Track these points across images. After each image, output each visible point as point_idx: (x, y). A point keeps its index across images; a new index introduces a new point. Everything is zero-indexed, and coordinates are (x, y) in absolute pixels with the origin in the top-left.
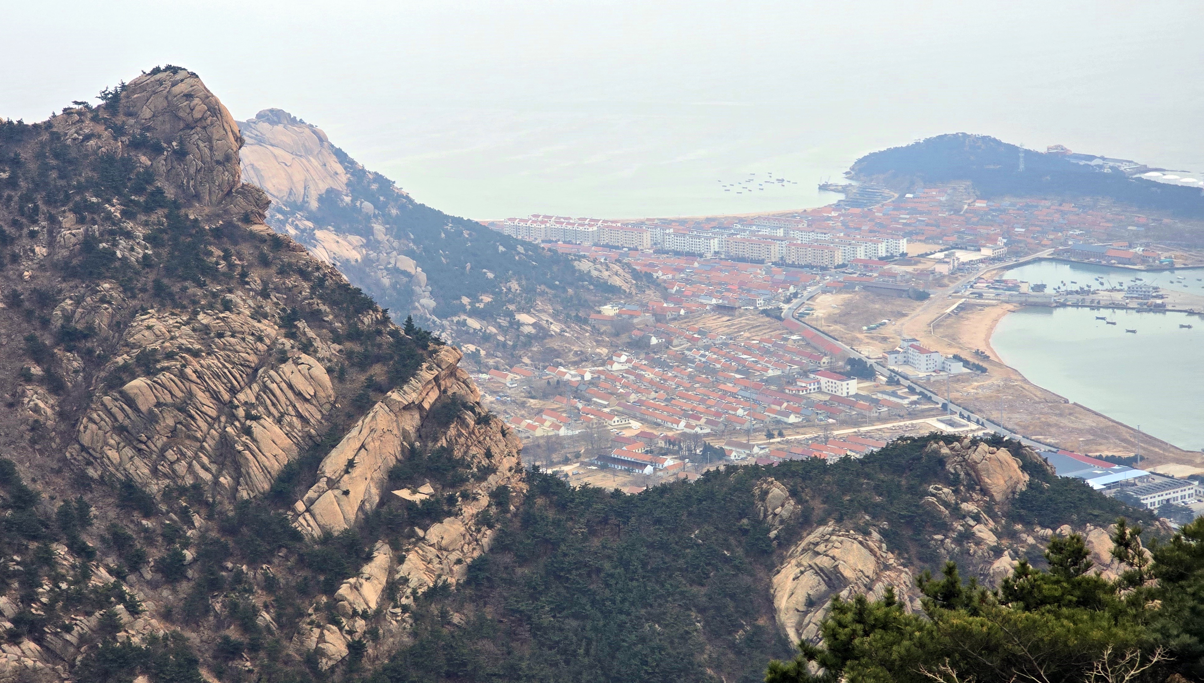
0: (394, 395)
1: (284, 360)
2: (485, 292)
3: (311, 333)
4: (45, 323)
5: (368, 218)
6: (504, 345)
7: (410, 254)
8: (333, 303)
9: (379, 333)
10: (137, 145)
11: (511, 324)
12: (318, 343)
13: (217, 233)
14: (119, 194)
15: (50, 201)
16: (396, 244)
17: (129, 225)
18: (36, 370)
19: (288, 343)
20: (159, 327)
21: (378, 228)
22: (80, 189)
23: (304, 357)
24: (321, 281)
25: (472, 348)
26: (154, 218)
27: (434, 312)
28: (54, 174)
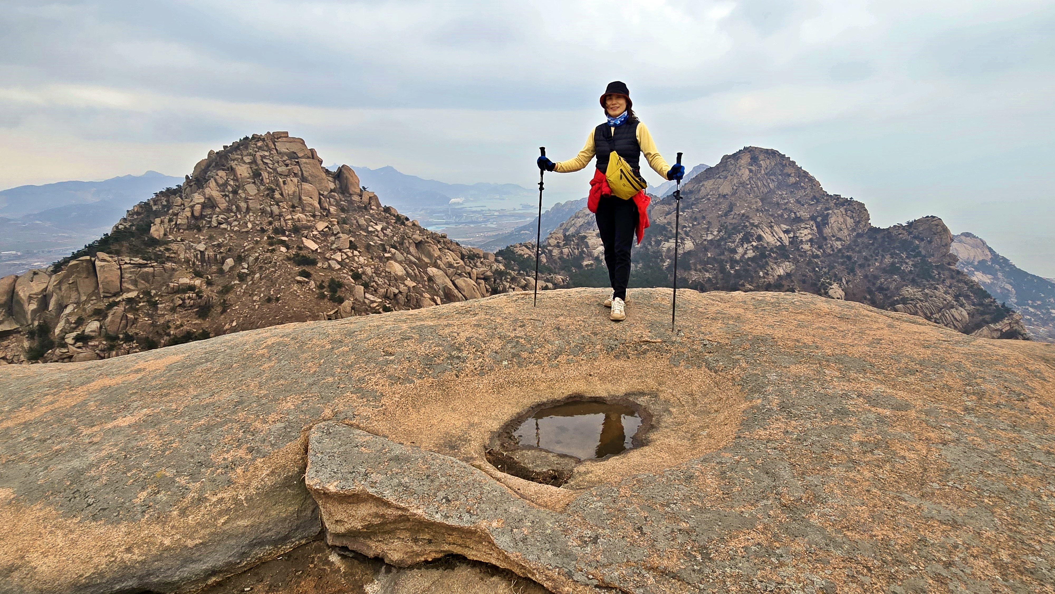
0: (992, 326)
1: (953, 308)
2: (1039, 300)
3: (964, 301)
4: (874, 284)
5: (996, 270)
6: (1042, 318)
7: (1011, 284)
8: (975, 293)
9: (991, 305)
10: (915, 238)
11: (1047, 312)
12: (966, 305)
13: (937, 267)
14: (906, 251)
15: (883, 251)
16: (1005, 280)
17: (907, 261)
18: (868, 297)
19: (955, 303)
20: (910, 291)
21: (1000, 275)
22: (894, 248)
23: (960, 308)
24: (972, 286)
25: (1029, 317)
26: (916, 259)
27: (1016, 303)
28: (886, 243)
